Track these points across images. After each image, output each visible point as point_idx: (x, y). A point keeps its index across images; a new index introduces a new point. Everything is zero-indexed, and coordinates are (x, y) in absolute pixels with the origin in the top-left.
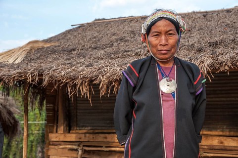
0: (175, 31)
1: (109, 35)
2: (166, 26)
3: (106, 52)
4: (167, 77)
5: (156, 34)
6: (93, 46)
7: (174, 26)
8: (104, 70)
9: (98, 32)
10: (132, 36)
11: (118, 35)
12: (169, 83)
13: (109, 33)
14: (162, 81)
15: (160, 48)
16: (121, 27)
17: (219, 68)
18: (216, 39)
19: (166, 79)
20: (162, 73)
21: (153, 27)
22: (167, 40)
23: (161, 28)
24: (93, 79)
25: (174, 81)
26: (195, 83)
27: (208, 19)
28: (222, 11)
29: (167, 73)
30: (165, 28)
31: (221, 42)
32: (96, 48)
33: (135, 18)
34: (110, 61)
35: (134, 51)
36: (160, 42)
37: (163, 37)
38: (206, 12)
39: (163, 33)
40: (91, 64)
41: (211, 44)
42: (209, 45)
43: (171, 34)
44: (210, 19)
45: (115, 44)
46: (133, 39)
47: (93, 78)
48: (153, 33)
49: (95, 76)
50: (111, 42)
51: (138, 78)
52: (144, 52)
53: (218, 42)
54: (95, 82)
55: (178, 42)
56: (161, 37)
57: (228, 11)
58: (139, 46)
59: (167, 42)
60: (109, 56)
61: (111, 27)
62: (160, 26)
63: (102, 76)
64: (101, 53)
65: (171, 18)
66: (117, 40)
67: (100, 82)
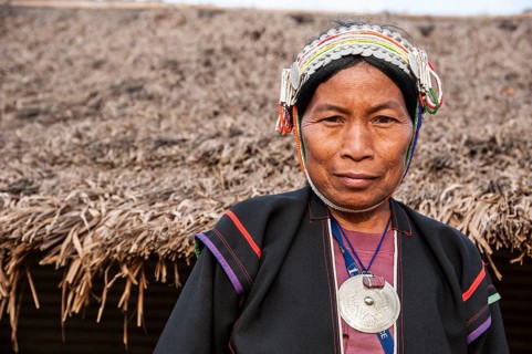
0: (403, 109)
1: (79, 64)
2: (370, 88)
3: (79, 136)
4: (365, 270)
5: (332, 113)
6: (19, 106)
7: (397, 90)
8: (87, 214)
9: (30, 48)
10: (172, 79)
11: (113, 69)
12: (372, 293)
13: (77, 58)
14: (345, 286)
15: (342, 166)
16: (123, 37)
17: (524, 248)
18: (491, 130)
19: (360, 278)
20: (346, 256)
21: (322, 87)
22: (369, 141)
23: (350, 96)
24: (44, 247)
25: (391, 290)
26: (465, 297)
27: (438, 43)
28: (486, 22)
29: (365, 255)
30: (366, 98)
31: (512, 146)
32: (32, 115)
33: (176, 10)
34: (101, 175)
35: (195, 146)
36: (343, 146)
37: (357, 129)
38: (428, 18)
39: (357, 112)
40: (26, 182)
41: (473, 149)
42: (467, 151)
43: (385, 119)
44: (447, 48)
45: (111, 106)
46: (175, 95)
47: (42, 242)
48: (320, 109)
49: (53, 235)
50: (94, 95)
51: (260, 262)
52: (233, 153)
53: (499, 141)
54: (48, 260)
55: (410, 148)
56: (350, 127)
57: (507, 25)
58: (210, 125)
59: (372, 148)
60: (94, 156)
61: (83, 32)
62: (348, 89)
63: (80, 236)
64: (60, 138)
65: (388, 59)
66: (115, 92)
67: (70, 261)
